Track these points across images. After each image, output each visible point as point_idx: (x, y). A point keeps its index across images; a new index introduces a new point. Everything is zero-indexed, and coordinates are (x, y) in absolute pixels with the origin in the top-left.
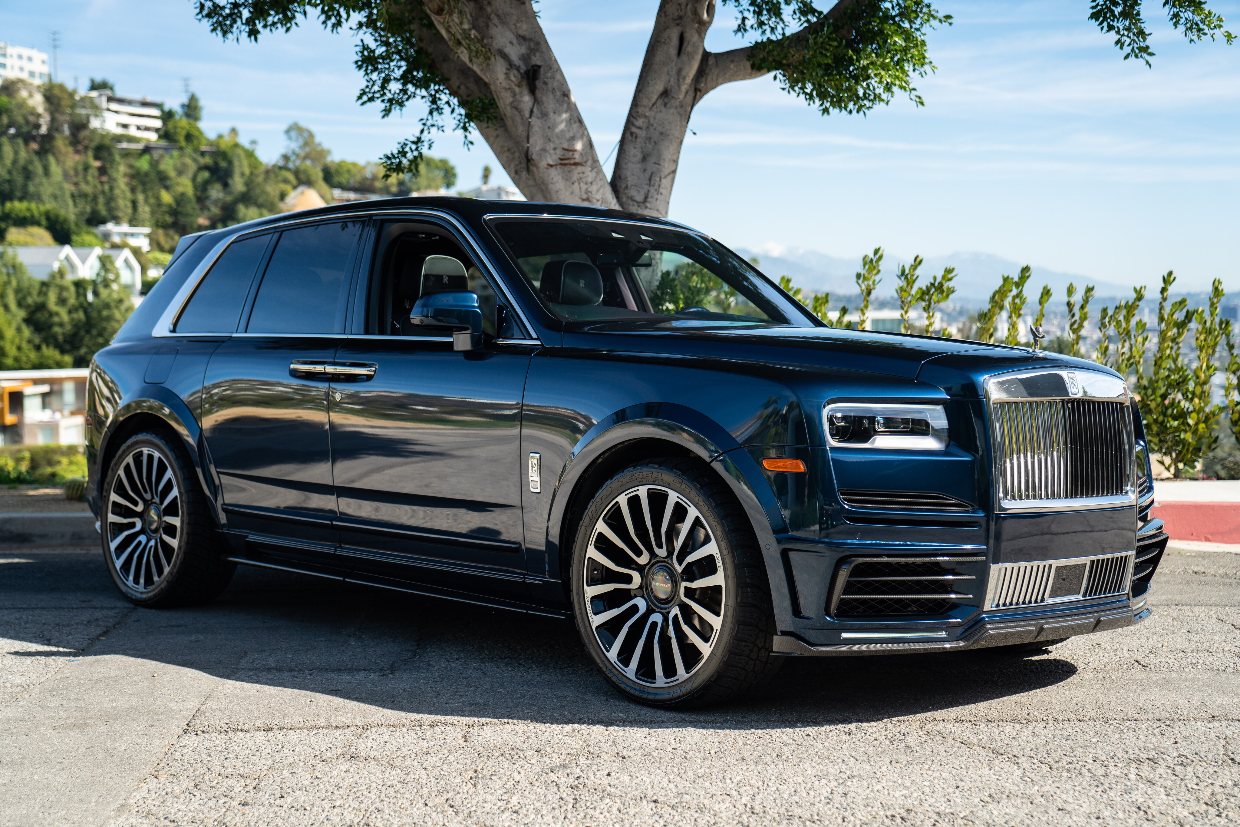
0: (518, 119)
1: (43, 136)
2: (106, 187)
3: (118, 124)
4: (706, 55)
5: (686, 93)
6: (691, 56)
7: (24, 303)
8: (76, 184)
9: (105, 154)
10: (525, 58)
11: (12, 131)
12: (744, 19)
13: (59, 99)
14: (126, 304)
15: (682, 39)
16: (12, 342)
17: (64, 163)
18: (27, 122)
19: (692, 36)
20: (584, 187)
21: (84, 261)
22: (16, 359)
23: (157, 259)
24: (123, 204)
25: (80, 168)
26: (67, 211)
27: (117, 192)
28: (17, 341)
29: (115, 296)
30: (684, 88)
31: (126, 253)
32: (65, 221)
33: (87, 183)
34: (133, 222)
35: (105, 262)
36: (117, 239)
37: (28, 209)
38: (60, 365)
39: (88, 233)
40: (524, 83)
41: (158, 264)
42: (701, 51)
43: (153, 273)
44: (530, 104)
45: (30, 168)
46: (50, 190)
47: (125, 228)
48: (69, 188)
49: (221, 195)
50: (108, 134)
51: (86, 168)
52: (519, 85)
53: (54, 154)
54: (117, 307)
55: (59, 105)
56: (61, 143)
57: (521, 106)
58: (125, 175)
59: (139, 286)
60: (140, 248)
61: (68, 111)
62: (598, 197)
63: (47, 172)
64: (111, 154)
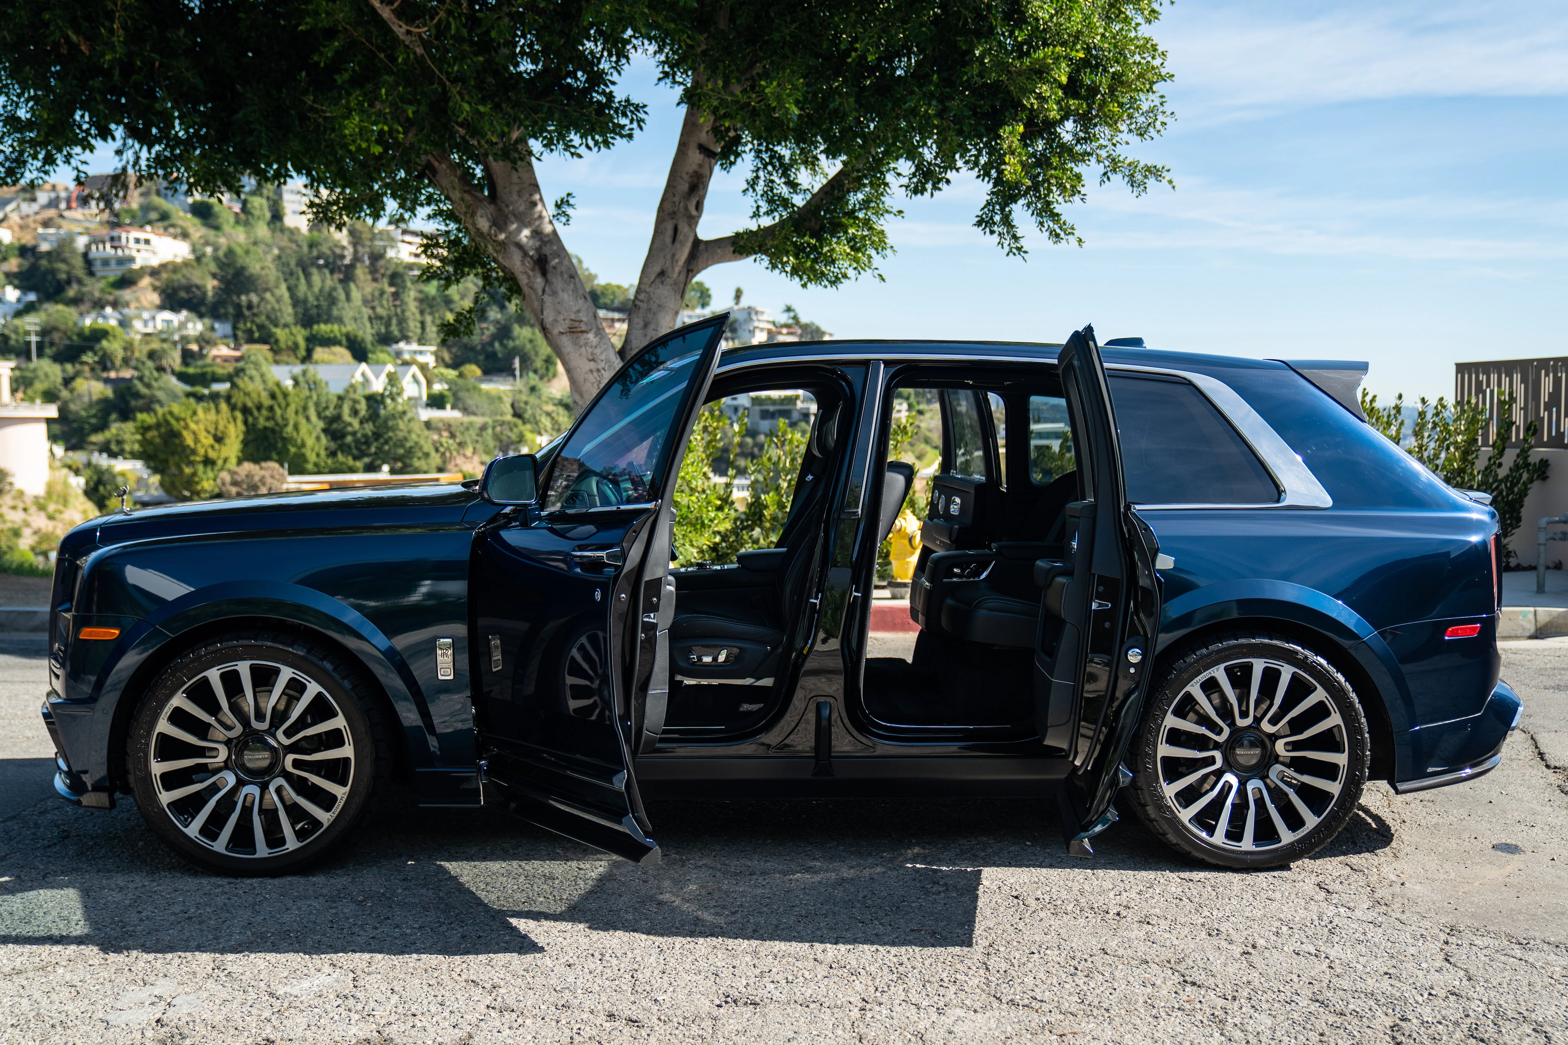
0: (534, 297)
1: (347, 266)
2: (399, 311)
3: (411, 254)
4: (697, 242)
5: (680, 273)
6: (683, 244)
7: (323, 415)
8: (373, 308)
9: (399, 281)
10: (538, 250)
11: (321, 262)
12: (758, 207)
13: (361, 232)
14: (409, 415)
15: (676, 230)
16: (312, 450)
17: (363, 289)
18: (334, 253)
19: (684, 228)
20: (590, 350)
21: (377, 377)
22: (316, 465)
23: (442, 374)
24: (413, 326)
25: (377, 294)
26: (365, 333)
27: (408, 314)
28: (316, 449)
29: (400, 408)
30: (677, 269)
31: (414, 369)
32: (363, 340)
33: (382, 306)
34: (421, 341)
35: (392, 379)
36: (407, 357)
37: (332, 331)
38: (352, 470)
39: (382, 351)
40: (537, 268)
41: (443, 379)
42: (691, 239)
43: (438, 387)
44: (543, 284)
45: (335, 294)
46: (351, 314)
47: (415, 346)
48: (366, 312)
49: (499, 316)
50: (402, 263)
51: (382, 293)
52: (533, 270)
53: (354, 281)
54: (401, 418)
55: (360, 238)
56: (361, 272)
57: (535, 286)
58: (415, 299)
59: (425, 398)
60: (427, 364)
61: (368, 243)
62: (603, 357)
63: (348, 298)
64: (404, 281)
